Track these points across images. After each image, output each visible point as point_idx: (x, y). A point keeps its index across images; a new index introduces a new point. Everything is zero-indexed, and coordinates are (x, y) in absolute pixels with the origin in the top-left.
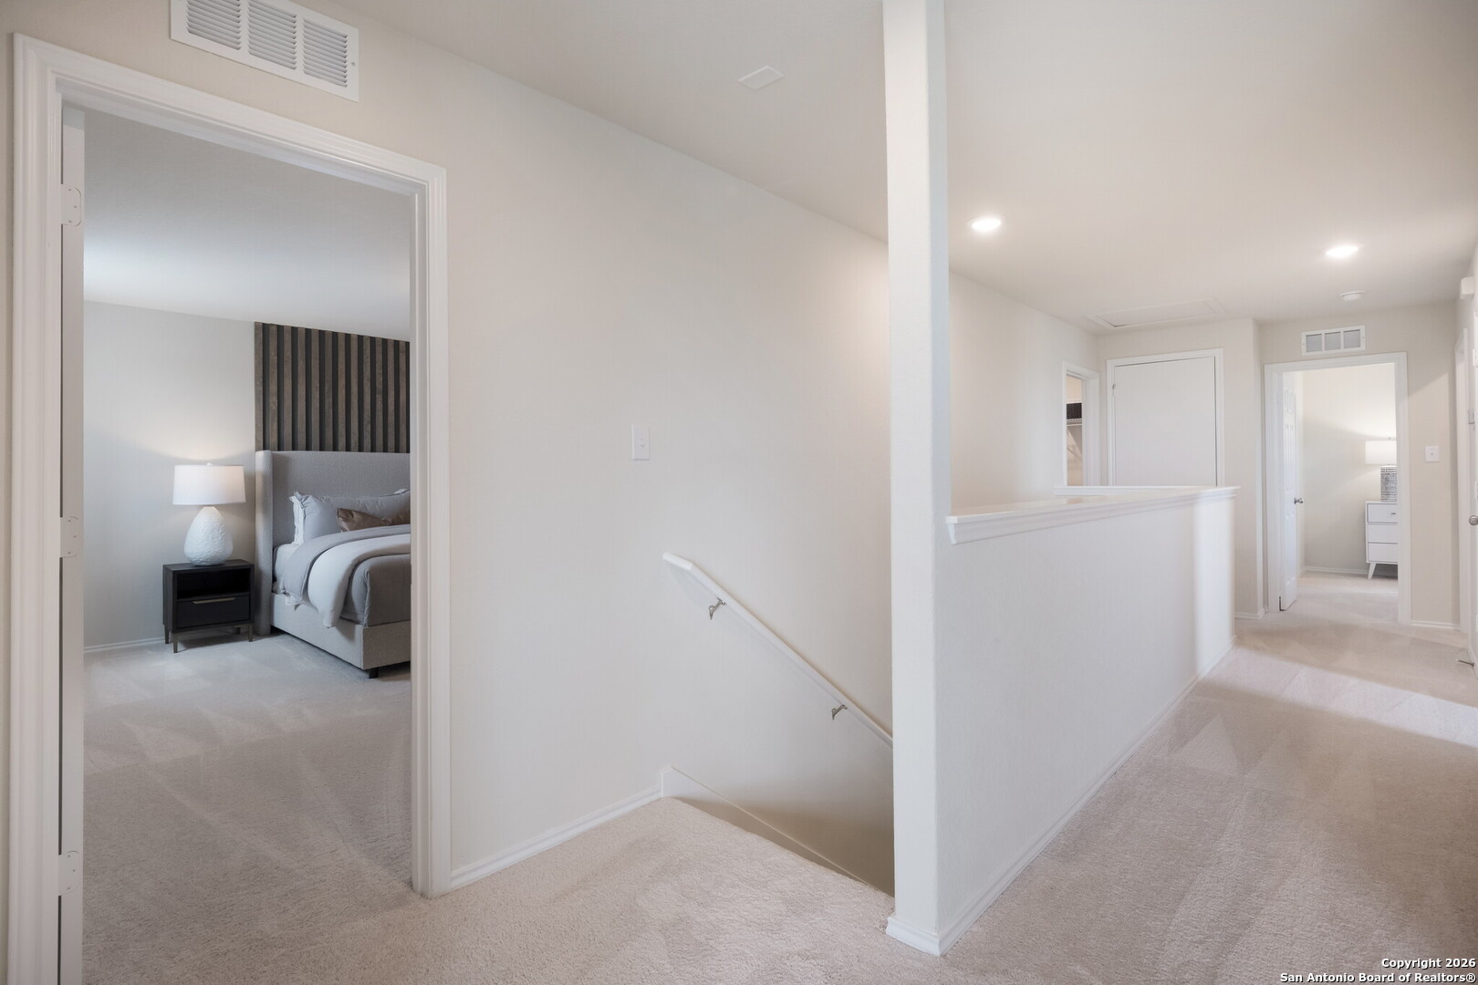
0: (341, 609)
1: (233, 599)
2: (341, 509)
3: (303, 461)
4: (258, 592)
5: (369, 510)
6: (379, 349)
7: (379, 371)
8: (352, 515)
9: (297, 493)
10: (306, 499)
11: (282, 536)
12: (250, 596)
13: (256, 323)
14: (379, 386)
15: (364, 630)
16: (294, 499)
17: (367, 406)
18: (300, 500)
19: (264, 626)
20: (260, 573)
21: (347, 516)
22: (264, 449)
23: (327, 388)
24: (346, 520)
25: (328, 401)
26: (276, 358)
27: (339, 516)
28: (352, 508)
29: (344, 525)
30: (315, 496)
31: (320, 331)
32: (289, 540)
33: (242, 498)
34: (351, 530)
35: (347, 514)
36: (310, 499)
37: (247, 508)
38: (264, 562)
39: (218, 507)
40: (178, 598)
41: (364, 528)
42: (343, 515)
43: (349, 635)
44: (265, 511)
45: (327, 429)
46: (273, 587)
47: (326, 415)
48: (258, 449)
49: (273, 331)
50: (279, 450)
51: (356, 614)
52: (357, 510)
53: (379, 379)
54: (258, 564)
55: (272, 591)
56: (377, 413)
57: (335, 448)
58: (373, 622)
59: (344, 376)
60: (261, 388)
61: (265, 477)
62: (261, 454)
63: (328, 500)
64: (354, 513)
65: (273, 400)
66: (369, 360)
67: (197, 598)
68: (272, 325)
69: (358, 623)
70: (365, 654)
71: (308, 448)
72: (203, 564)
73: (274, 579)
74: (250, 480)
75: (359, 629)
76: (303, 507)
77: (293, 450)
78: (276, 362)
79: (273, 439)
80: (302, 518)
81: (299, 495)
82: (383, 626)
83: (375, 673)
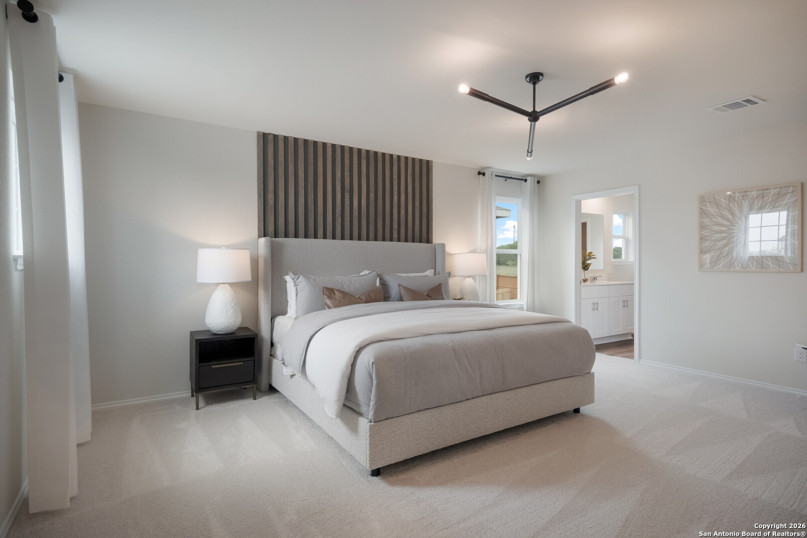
0: (344, 397)
1: (241, 363)
2: (326, 288)
3: (294, 246)
4: (260, 356)
5: (346, 289)
6: (347, 155)
7: (347, 174)
8: (334, 293)
9: (291, 273)
10: (298, 279)
11: (279, 310)
12: (254, 360)
13: (258, 132)
14: (347, 186)
15: (371, 427)
16: (288, 278)
17: (339, 202)
18: (293, 279)
19: (264, 385)
20: (262, 339)
21: (331, 294)
22: (264, 237)
23: (309, 187)
24: (330, 297)
25: (311, 198)
26: (273, 161)
27: (324, 294)
28: (333, 287)
29: (328, 302)
30: (305, 277)
31: (305, 140)
32: (284, 313)
33: (248, 277)
34: (335, 307)
35: (330, 292)
36: (301, 278)
37: (251, 286)
38: (265, 332)
39: (231, 284)
40: (200, 362)
41: (345, 305)
42: (327, 293)
43: (353, 428)
44: (266, 289)
45: (310, 221)
46: (271, 351)
47: (309, 209)
48: (259, 237)
49: (271, 138)
50: (275, 237)
51: (359, 405)
52: (337, 288)
53: (347, 180)
54: (260, 331)
55: (271, 355)
56: (346, 208)
57: (316, 237)
58: (379, 419)
59: (322, 177)
60: (262, 186)
61: (265, 260)
62: (263, 240)
63: (315, 280)
64: (335, 291)
65: (271, 197)
66: (340, 164)
67: (214, 363)
68: (270, 134)
69: (360, 414)
70: (371, 454)
71: (296, 236)
72: (220, 333)
73: (272, 345)
74: (255, 262)
75: (364, 424)
76: (296, 285)
77: (286, 237)
78: (273, 164)
79: (271, 229)
80: (295, 295)
81: (292, 275)
82: (388, 421)
83: (376, 473)
